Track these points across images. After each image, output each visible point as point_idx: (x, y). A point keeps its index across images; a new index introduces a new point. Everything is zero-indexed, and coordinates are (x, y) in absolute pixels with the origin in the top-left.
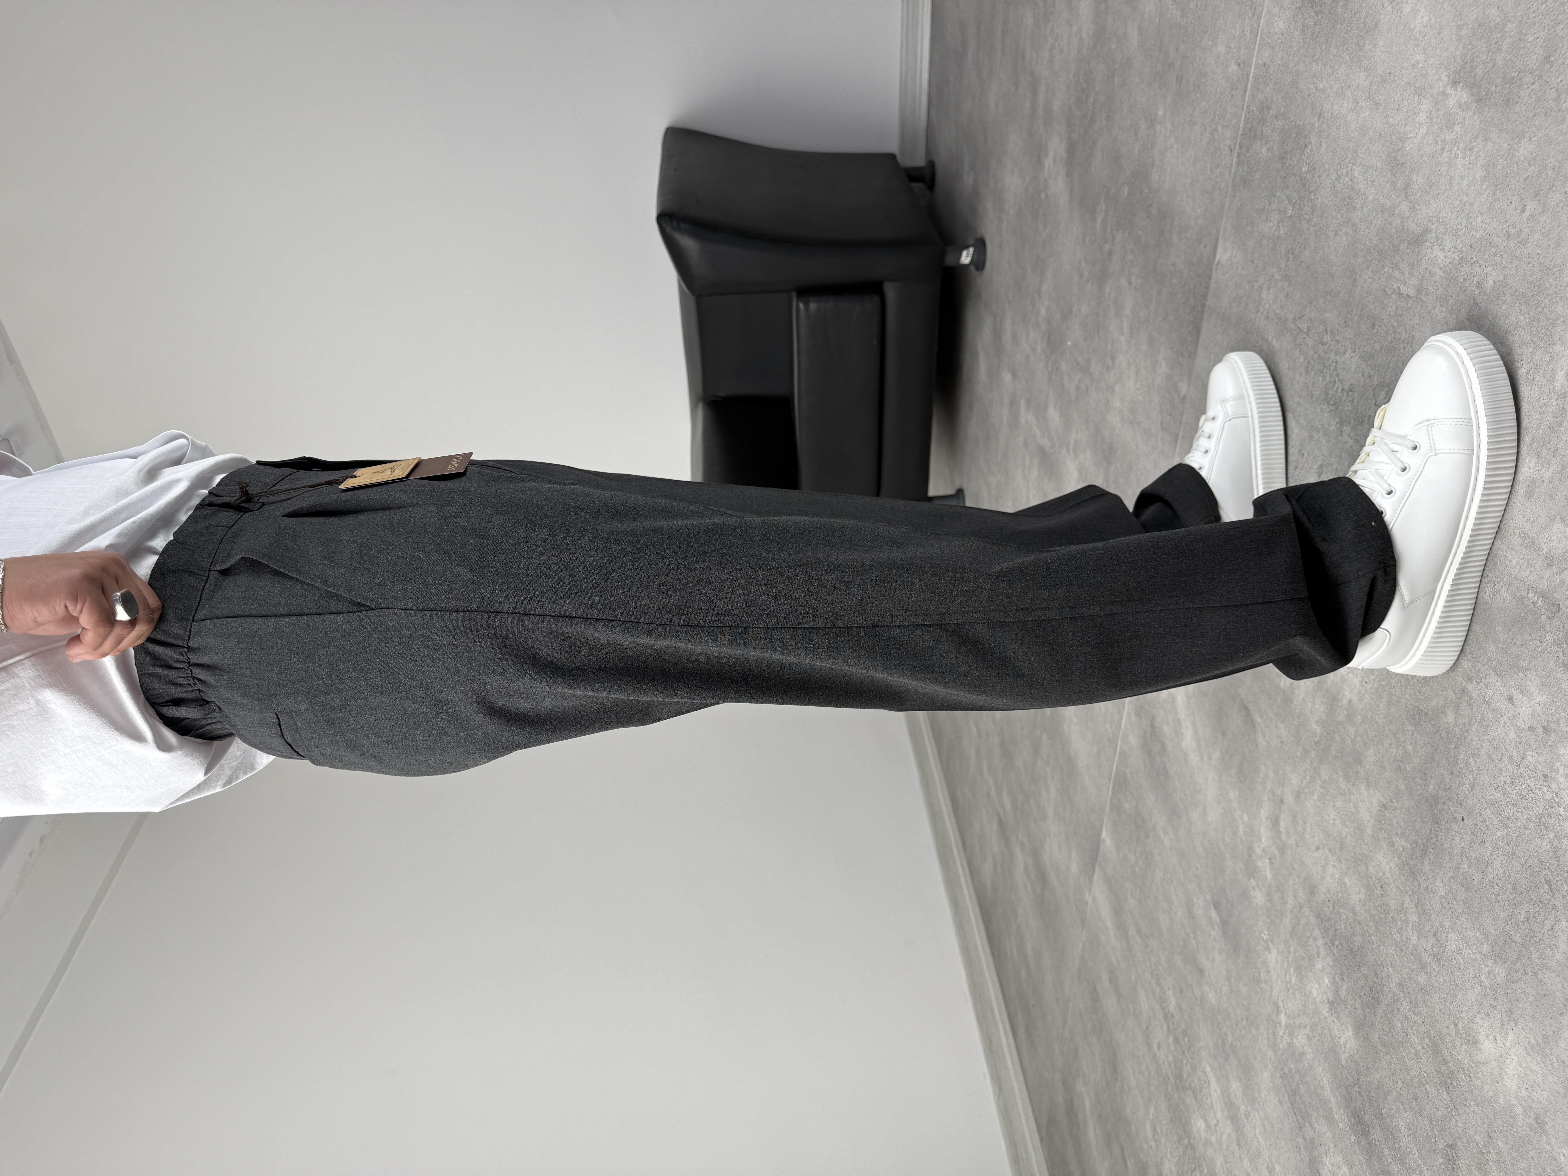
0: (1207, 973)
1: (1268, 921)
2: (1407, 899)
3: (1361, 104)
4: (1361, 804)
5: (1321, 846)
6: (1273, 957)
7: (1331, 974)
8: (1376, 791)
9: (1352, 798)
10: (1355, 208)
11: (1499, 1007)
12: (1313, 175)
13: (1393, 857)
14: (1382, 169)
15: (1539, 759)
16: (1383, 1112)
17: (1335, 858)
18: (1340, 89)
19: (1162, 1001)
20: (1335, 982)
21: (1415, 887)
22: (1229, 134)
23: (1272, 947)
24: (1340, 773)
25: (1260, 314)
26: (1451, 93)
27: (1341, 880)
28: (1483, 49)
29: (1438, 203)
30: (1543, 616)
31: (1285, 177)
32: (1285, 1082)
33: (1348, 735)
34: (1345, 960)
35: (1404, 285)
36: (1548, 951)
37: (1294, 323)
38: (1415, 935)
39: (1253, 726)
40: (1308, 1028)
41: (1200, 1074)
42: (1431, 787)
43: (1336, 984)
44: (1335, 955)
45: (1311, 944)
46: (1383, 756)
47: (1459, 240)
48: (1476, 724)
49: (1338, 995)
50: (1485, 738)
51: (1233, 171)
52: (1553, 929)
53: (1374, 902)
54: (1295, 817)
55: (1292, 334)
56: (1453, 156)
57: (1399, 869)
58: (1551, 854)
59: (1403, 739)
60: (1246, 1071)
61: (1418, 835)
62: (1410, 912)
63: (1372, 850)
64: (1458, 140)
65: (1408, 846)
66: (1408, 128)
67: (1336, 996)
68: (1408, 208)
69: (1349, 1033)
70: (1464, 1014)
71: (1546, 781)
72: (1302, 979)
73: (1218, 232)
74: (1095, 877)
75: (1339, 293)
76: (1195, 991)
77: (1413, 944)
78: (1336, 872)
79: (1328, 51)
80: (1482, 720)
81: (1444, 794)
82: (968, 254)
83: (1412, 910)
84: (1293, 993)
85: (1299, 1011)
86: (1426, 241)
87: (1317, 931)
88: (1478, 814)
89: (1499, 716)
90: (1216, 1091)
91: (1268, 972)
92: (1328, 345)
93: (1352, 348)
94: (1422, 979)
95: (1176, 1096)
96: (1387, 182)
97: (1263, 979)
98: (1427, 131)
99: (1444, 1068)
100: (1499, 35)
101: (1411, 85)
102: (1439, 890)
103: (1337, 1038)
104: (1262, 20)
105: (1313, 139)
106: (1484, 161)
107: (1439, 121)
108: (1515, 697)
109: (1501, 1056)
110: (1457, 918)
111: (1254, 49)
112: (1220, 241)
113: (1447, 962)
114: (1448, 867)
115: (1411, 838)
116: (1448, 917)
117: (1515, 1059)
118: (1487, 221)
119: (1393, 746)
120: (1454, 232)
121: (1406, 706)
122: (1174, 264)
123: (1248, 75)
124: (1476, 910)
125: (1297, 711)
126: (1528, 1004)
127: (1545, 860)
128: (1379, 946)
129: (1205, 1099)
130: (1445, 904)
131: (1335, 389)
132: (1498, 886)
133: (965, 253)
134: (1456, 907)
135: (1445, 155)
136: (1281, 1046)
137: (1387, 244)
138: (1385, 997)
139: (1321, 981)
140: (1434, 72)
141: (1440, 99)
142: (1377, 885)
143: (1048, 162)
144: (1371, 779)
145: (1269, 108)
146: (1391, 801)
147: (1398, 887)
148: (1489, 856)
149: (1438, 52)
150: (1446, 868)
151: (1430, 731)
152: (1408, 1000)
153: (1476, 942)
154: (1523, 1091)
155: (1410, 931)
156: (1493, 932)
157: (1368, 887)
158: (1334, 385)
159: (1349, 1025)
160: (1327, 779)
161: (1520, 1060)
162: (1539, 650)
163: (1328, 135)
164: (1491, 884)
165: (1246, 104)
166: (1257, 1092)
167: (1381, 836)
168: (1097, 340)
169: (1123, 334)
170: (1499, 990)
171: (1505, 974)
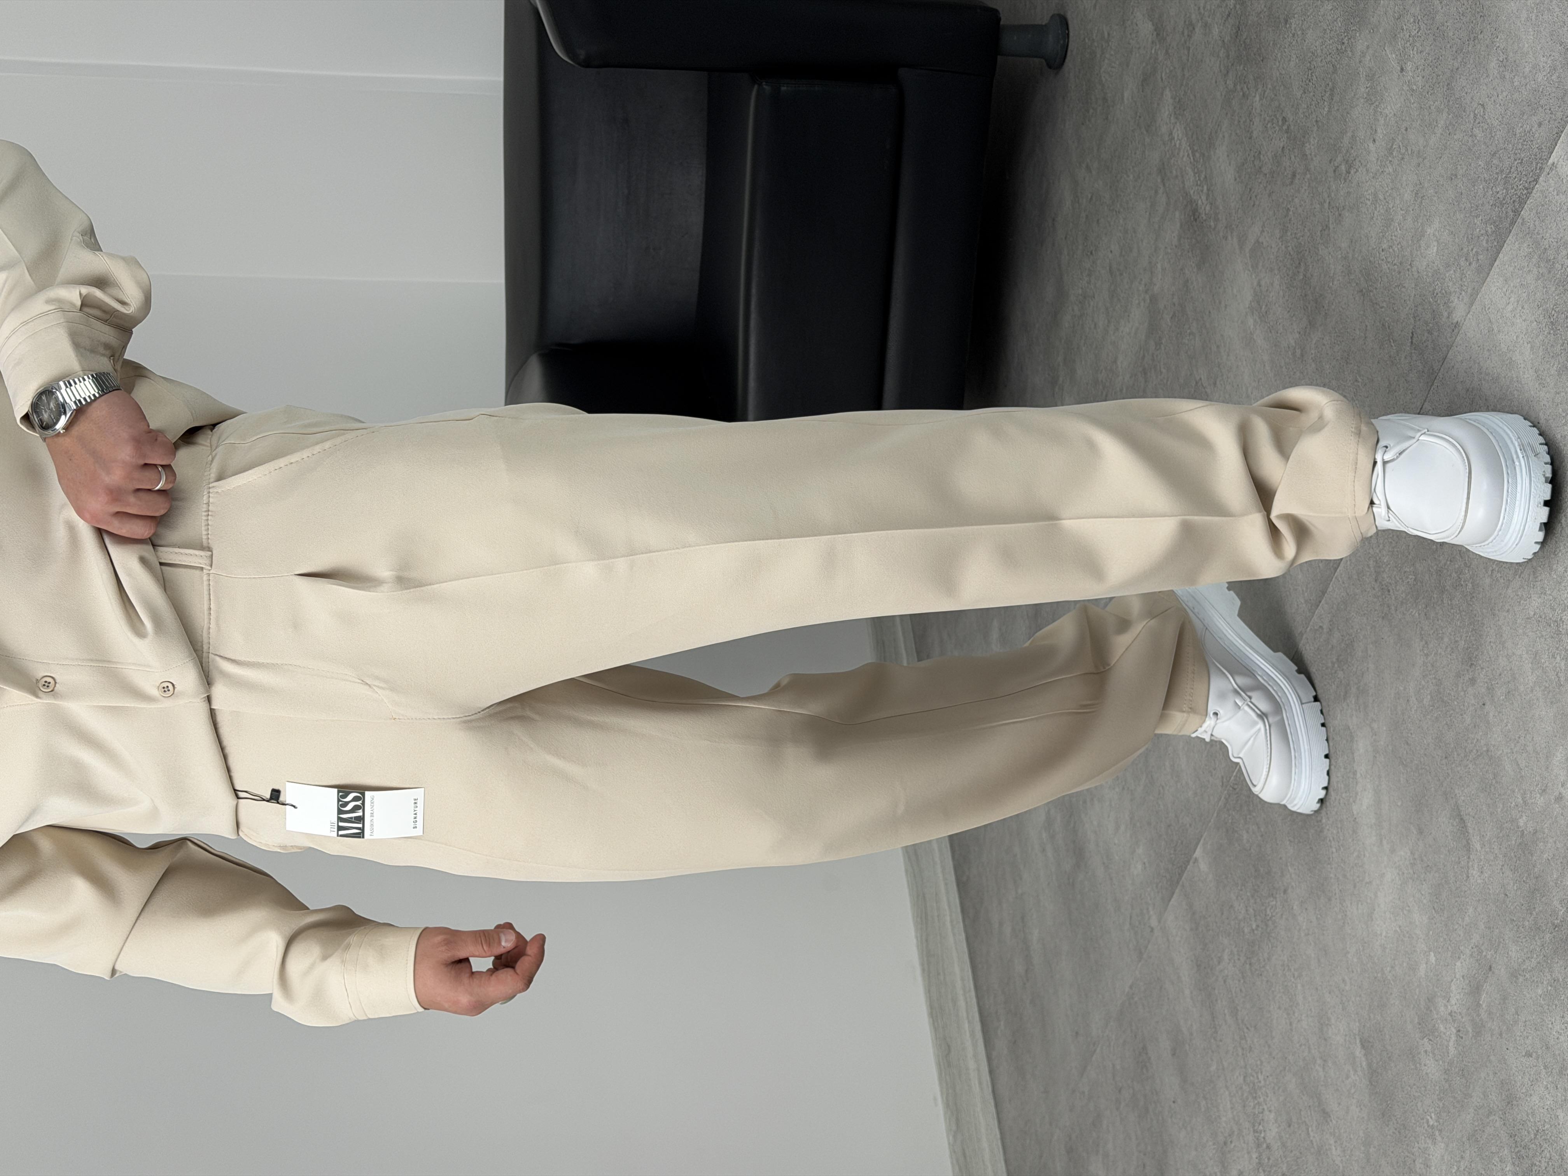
0: (1334, 1122)
5: (1534, 1054)
19: (1256, 1121)
23: (1439, 1138)
39: (1468, 848)
45: (1495, 1163)
54: (1504, 999)
74: (1173, 901)
76: (1311, 1134)
91: (1427, 1166)
125: (1536, 870)
168: (1326, 109)
169: (1374, 140)
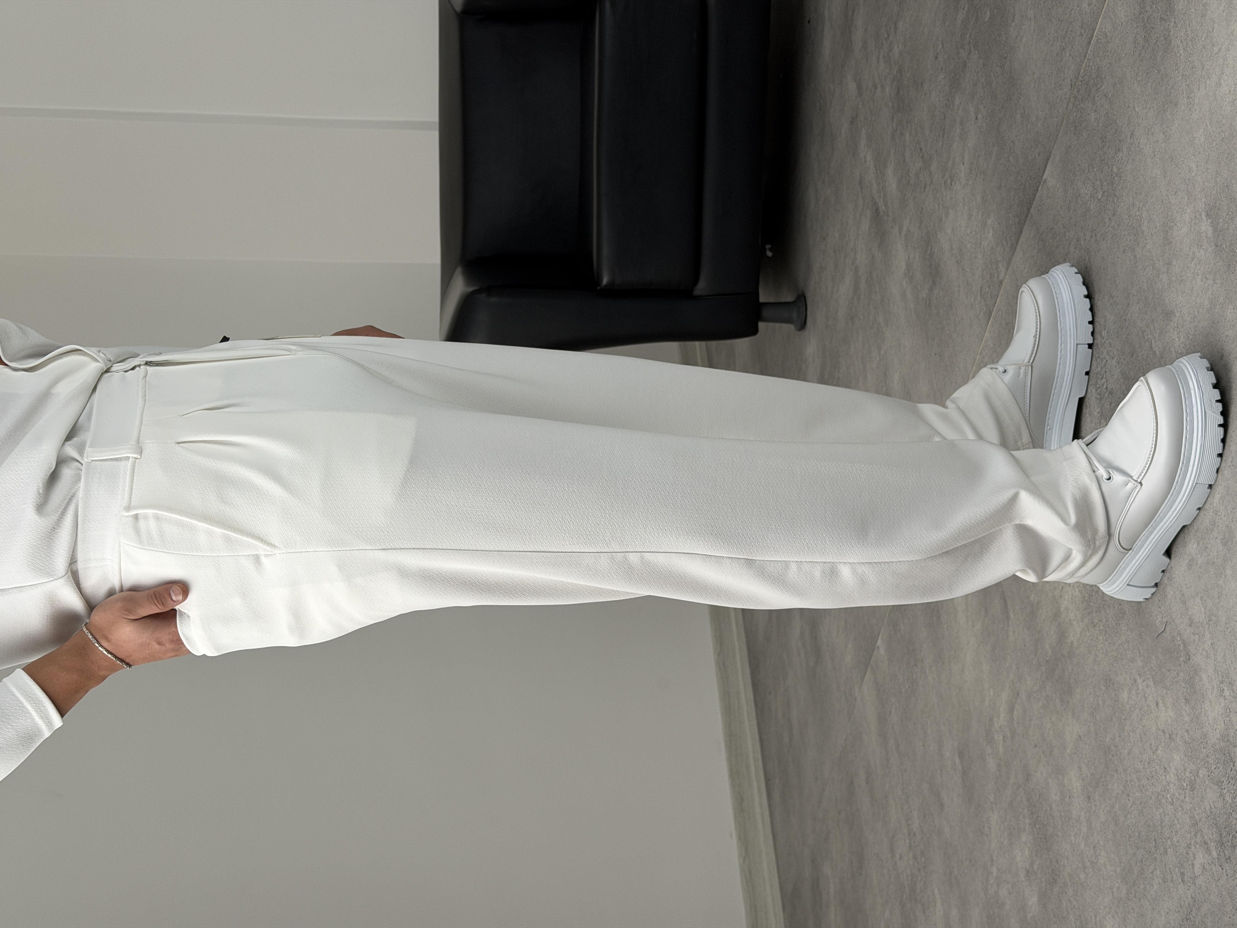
0: (946, 809)
1: (996, 787)
2: (1083, 812)
3: (1156, 159)
5: (1038, 746)
6: (995, 818)
7: (1030, 848)
10: (1138, 244)
11: (1119, 914)
12: (1119, 181)
13: (1080, 779)
14: (1158, 230)
17: (1045, 759)
18: (1147, 129)
19: (908, 818)
20: (1032, 856)
21: (1089, 807)
22: (1073, 67)
23: (995, 809)
24: (1058, 695)
26: (1204, 219)
27: (1046, 778)
28: (1226, 208)
30: (1181, 658)
31: (1102, 160)
32: (989, 922)
33: (1067, 669)
34: (1040, 842)
36: (1148, 887)
38: (1083, 842)
40: (1010, 885)
41: (930, 893)
42: (1107, 740)
43: (1032, 858)
44: (1034, 834)
45: (1021, 819)
52: (1152, 873)
53: (1064, 807)
54: (1024, 712)
57: (1082, 789)
58: (1159, 823)
60: (964, 902)
62: (1083, 824)
64: (1201, 262)
65: (1089, 775)
67: (1031, 868)
68: (1167, 282)
69: (1035, 899)
70: (1101, 911)
71: (1165, 772)
72: (1011, 844)
74: (867, 678)
76: (935, 820)
77: (1081, 849)
78: (1044, 771)
79: (1146, 84)
81: (1114, 749)
84: (1004, 853)
85: (1006, 869)
87: (1026, 811)
88: (1129, 774)
89: (1150, 711)
90: (939, 911)
91: (990, 828)
94: (1082, 876)
95: (909, 905)
96: (1159, 245)
97: (985, 832)
101: (1185, 183)
102: (1101, 816)
103: (1027, 900)
105: (1124, 150)
107: (1194, 234)
108: (1159, 704)
110: (1107, 842)
112: (1050, 163)
113: (1098, 871)
114: (1108, 802)
115: (1091, 770)
116: (1103, 838)
121: (1103, 670)
122: (1013, 142)
123: (1094, 28)
124: (1118, 841)
125: (1038, 627)
127: (1156, 825)
128: (1062, 841)
129: (931, 915)
130: (1103, 829)
132: (1131, 830)
134: (1108, 833)
135: (1192, 265)
136: (990, 891)
137: (1151, 297)
138: (1060, 880)
139: (1023, 851)
140: (1199, 189)
141: (1198, 216)
142: (1067, 794)
144: (1075, 711)
145: (1102, 81)
146: (1085, 736)
147: (1079, 803)
149: (1204, 177)
151: (1113, 698)
152: (1072, 888)
155: (1081, 839)
156: (1124, 861)
159: (1036, 894)
160: (1050, 695)
162: (1176, 680)
163: (1134, 159)
167: (1075, 758)
168: (941, 143)
169: (963, 164)
170: (1121, 902)
171: (1126, 892)
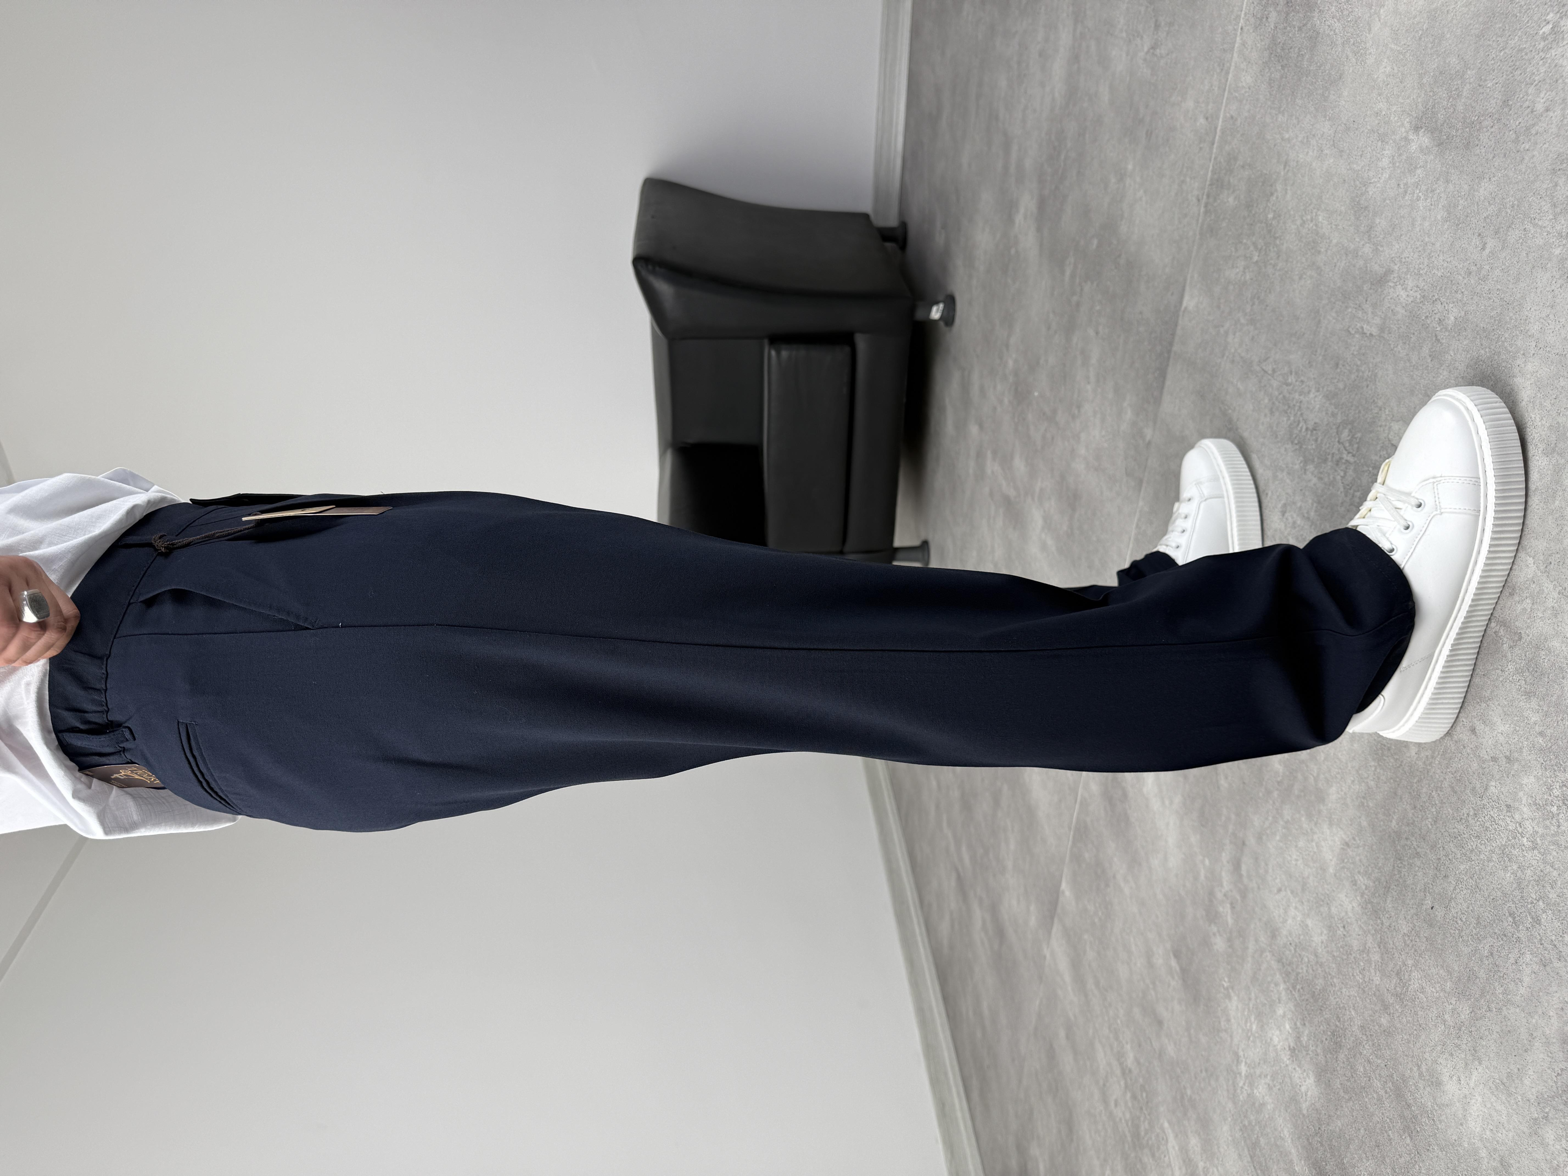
0: (1166, 1025)
1: (1229, 967)
2: (1370, 939)
3: (1326, 152)
4: (1323, 844)
6: (1234, 1005)
7: (1293, 1019)
8: (1339, 829)
9: (1315, 837)
10: (1319, 252)
11: (1464, 1047)
12: (1278, 221)
13: (1356, 896)
14: (1345, 213)
15: (1502, 789)
16: (1345, 1162)
17: (1297, 899)
18: (1306, 138)
19: (1120, 1056)
20: (1297, 1028)
21: (1378, 925)
22: (1197, 184)
24: (1302, 812)
25: (1225, 358)
26: (1413, 138)
27: (1303, 922)
28: (1444, 95)
29: (1400, 245)
30: (1505, 645)
31: (1252, 225)
32: (1245, 1135)
33: (1311, 774)
34: (1307, 1004)
35: (1367, 325)
36: (1512, 986)
37: (1258, 365)
38: (1377, 975)
40: (1269, 1077)
41: (1158, 1131)
42: (1394, 823)
43: (1297, 1030)
44: (1296, 1000)
45: (1272, 989)
46: (1345, 794)
47: (1421, 279)
48: (1439, 756)
49: (1300, 1042)
50: (1448, 770)
51: (1200, 221)
52: (1517, 963)
53: (1337, 944)
55: (1257, 376)
56: (1415, 198)
57: (1362, 907)
58: (1515, 885)
59: (1366, 775)
60: (1205, 1124)
61: (1381, 872)
62: (1372, 951)
63: (1335, 889)
64: (1420, 183)
65: (1371, 884)
66: (1371, 174)
67: (1298, 1043)
68: (1371, 250)
69: (1311, 1081)
70: (1427, 1055)
71: (1510, 812)
72: (1262, 1026)
73: (1185, 280)
74: (1054, 930)
75: (1304, 334)
77: (1376, 985)
78: (1298, 914)
79: (1294, 102)
80: (1445, 752)
81: (1407, 829)
82: (938, 310)
83: (1375, 950)
84: (1254, 1042)
85: (1260, 1060)
86: (1388, 282)
87: (1278, 976)
88: (1442, 848)
89: (1462, 747)
90: (1174, 1147)
91: (1228, 1020)
92: (1292, 386)
93: (1316, 388)
94: (1384, 1021)
95: (1133, 1155)
96: (1351, 225)
97: (1223, 1027)
98: (1390, 176)
99: (1407, 1113)
100: (1459, 82)
101: (1374, 132)
102: (1402, 927)
103: (1298, 1087)
104: (1230, 76)
105: (1279, 187)
106: (1446, 202)
107: (1401, 166)
108: (1477, 728)
109: (1465, 1097)
110: (1420, 956)
111: (1222, 103)
112: (1187, 288)
113: (1410, 1002)
114: (1411, 904)
115: (1373, 875)
116: (1411, 955)
117: (1480, 1099)
118: (1449, 260)
119: (1356, 782)
120: (1416, 271)
122: (1141, 313)
123: (1216, 128)
124: (1439, 946)
126: (1493, 1041)
127: (1509, 892)
128: (1341, 989)
129: (1163, 1156)
130: (1408, 942)
131: (1299, 429)
132: (1462, 921)
133: (935, 309)
134: (1419, 944)
135: (1407, 198)
136: (1241, 1097)
137: (1351, 285)
138: (1347, 1040)
139: (1282, 1027)
140: (1396, 119)
141: (1403, 144)
142: (1339, 926)
143: (1019, 218)
144: (1333, 817)
145: (1236, 159)
146: (1354, 839)
147: (1360, 927)
148: (1452, 890)
149: (1401, 100)
150: (1409, 904)
151: (1393, 766)
152: (1370, 1043)
153: (1439, 980)
154: (1488, 1133)
155: (1372, 971)
156: (1457, 969)
157: (1330, 928)
158: (1298, 425)
159: (1311, 1072)
160: (1290, 819)
161: (1484, 1100)
162: (1501, 679)
163: (1293, 184)
164: (1455, 919)
165: (1213, 156)
166: (1216, 1147)
167: (1343, 875)
168: (1064, 390)
169: (1089, 383)
170: (1463, 1028)
171: (1468, 1012)
